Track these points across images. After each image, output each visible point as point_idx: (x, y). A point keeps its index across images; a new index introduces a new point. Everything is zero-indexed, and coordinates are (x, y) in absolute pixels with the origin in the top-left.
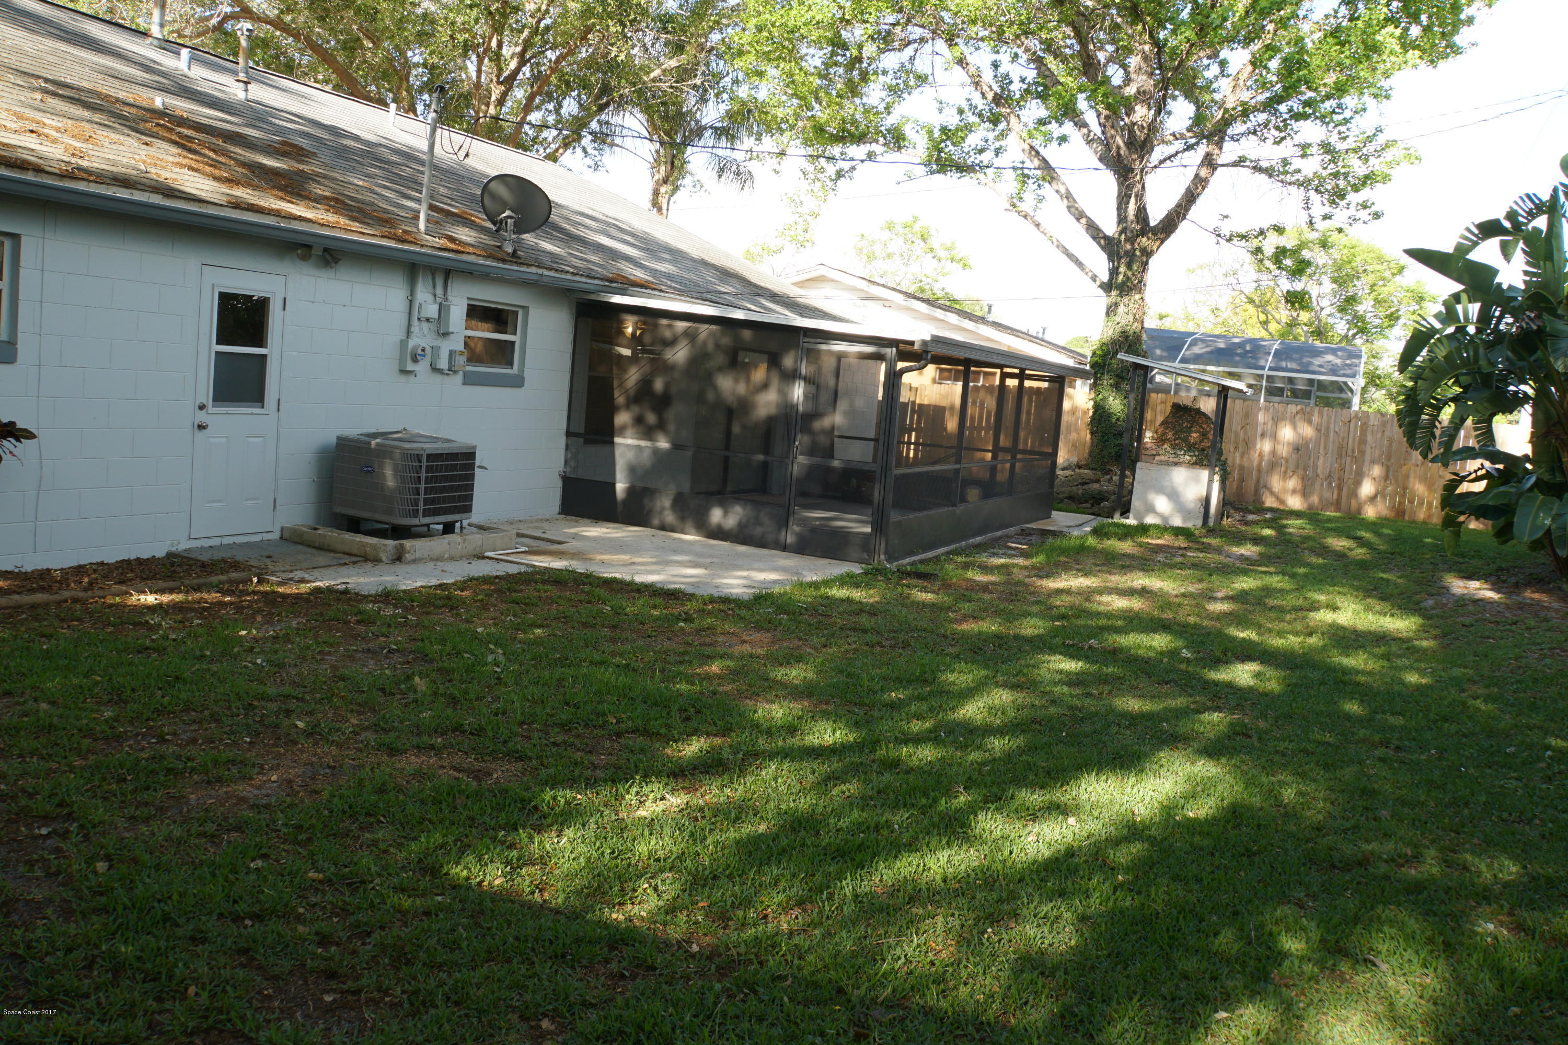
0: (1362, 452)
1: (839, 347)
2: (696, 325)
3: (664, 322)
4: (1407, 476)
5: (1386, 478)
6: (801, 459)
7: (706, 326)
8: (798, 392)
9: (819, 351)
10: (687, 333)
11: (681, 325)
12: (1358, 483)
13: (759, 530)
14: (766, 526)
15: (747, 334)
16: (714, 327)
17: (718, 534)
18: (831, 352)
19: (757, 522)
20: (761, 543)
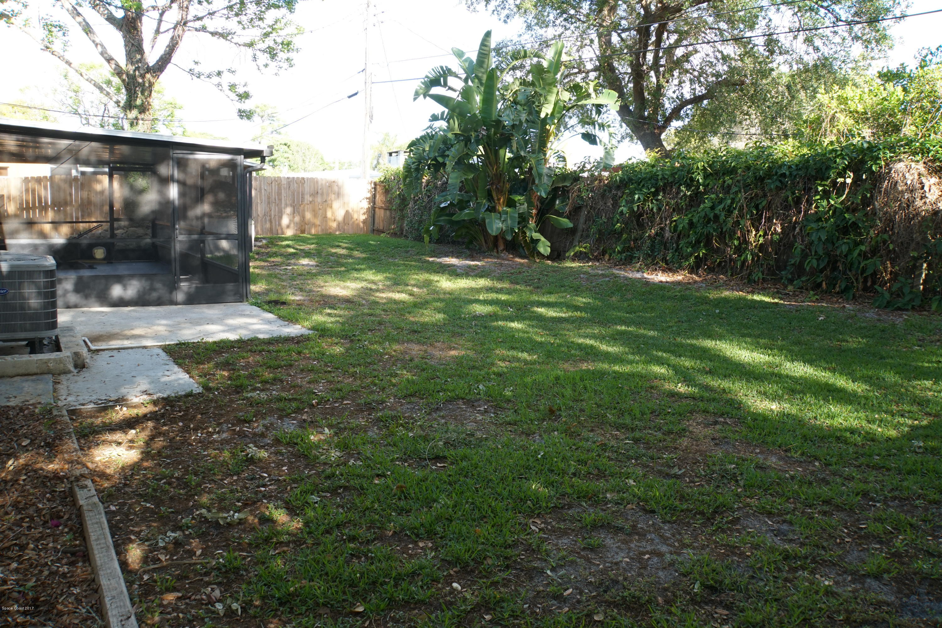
0: (280, 200)
1: (202, 156)
2: (77, 143)
3: (46, 140)
4: (304, 211)
5: (294, 213)
6: (181, 238)
7: (87, 143)
8: (173, 192)
9: (187, 160)
10: (69, 150)
11: (64, 143)
12: (280, 218)
13: (155, 295)
14: (161, 290)
15: (124, 149)
16: (94, 144)
17: (121, 303)
18: (196, 160)
19: (152, 289)
20: (159, 303)
